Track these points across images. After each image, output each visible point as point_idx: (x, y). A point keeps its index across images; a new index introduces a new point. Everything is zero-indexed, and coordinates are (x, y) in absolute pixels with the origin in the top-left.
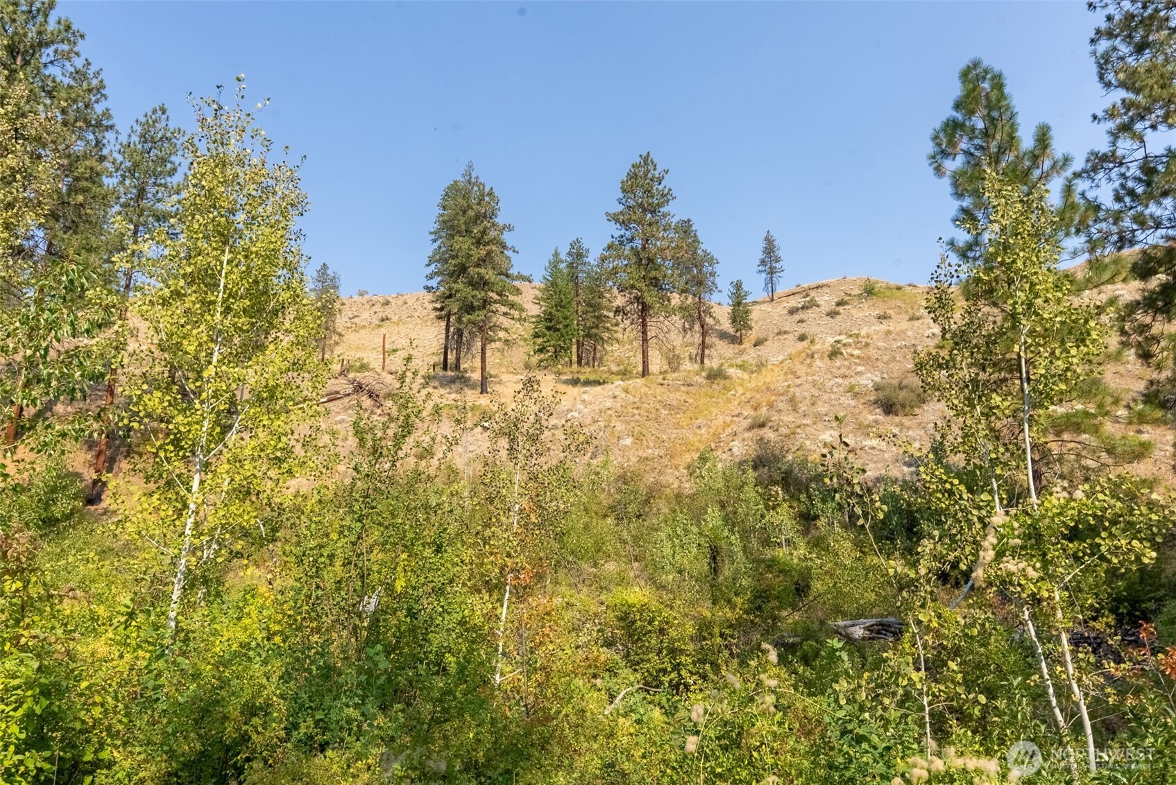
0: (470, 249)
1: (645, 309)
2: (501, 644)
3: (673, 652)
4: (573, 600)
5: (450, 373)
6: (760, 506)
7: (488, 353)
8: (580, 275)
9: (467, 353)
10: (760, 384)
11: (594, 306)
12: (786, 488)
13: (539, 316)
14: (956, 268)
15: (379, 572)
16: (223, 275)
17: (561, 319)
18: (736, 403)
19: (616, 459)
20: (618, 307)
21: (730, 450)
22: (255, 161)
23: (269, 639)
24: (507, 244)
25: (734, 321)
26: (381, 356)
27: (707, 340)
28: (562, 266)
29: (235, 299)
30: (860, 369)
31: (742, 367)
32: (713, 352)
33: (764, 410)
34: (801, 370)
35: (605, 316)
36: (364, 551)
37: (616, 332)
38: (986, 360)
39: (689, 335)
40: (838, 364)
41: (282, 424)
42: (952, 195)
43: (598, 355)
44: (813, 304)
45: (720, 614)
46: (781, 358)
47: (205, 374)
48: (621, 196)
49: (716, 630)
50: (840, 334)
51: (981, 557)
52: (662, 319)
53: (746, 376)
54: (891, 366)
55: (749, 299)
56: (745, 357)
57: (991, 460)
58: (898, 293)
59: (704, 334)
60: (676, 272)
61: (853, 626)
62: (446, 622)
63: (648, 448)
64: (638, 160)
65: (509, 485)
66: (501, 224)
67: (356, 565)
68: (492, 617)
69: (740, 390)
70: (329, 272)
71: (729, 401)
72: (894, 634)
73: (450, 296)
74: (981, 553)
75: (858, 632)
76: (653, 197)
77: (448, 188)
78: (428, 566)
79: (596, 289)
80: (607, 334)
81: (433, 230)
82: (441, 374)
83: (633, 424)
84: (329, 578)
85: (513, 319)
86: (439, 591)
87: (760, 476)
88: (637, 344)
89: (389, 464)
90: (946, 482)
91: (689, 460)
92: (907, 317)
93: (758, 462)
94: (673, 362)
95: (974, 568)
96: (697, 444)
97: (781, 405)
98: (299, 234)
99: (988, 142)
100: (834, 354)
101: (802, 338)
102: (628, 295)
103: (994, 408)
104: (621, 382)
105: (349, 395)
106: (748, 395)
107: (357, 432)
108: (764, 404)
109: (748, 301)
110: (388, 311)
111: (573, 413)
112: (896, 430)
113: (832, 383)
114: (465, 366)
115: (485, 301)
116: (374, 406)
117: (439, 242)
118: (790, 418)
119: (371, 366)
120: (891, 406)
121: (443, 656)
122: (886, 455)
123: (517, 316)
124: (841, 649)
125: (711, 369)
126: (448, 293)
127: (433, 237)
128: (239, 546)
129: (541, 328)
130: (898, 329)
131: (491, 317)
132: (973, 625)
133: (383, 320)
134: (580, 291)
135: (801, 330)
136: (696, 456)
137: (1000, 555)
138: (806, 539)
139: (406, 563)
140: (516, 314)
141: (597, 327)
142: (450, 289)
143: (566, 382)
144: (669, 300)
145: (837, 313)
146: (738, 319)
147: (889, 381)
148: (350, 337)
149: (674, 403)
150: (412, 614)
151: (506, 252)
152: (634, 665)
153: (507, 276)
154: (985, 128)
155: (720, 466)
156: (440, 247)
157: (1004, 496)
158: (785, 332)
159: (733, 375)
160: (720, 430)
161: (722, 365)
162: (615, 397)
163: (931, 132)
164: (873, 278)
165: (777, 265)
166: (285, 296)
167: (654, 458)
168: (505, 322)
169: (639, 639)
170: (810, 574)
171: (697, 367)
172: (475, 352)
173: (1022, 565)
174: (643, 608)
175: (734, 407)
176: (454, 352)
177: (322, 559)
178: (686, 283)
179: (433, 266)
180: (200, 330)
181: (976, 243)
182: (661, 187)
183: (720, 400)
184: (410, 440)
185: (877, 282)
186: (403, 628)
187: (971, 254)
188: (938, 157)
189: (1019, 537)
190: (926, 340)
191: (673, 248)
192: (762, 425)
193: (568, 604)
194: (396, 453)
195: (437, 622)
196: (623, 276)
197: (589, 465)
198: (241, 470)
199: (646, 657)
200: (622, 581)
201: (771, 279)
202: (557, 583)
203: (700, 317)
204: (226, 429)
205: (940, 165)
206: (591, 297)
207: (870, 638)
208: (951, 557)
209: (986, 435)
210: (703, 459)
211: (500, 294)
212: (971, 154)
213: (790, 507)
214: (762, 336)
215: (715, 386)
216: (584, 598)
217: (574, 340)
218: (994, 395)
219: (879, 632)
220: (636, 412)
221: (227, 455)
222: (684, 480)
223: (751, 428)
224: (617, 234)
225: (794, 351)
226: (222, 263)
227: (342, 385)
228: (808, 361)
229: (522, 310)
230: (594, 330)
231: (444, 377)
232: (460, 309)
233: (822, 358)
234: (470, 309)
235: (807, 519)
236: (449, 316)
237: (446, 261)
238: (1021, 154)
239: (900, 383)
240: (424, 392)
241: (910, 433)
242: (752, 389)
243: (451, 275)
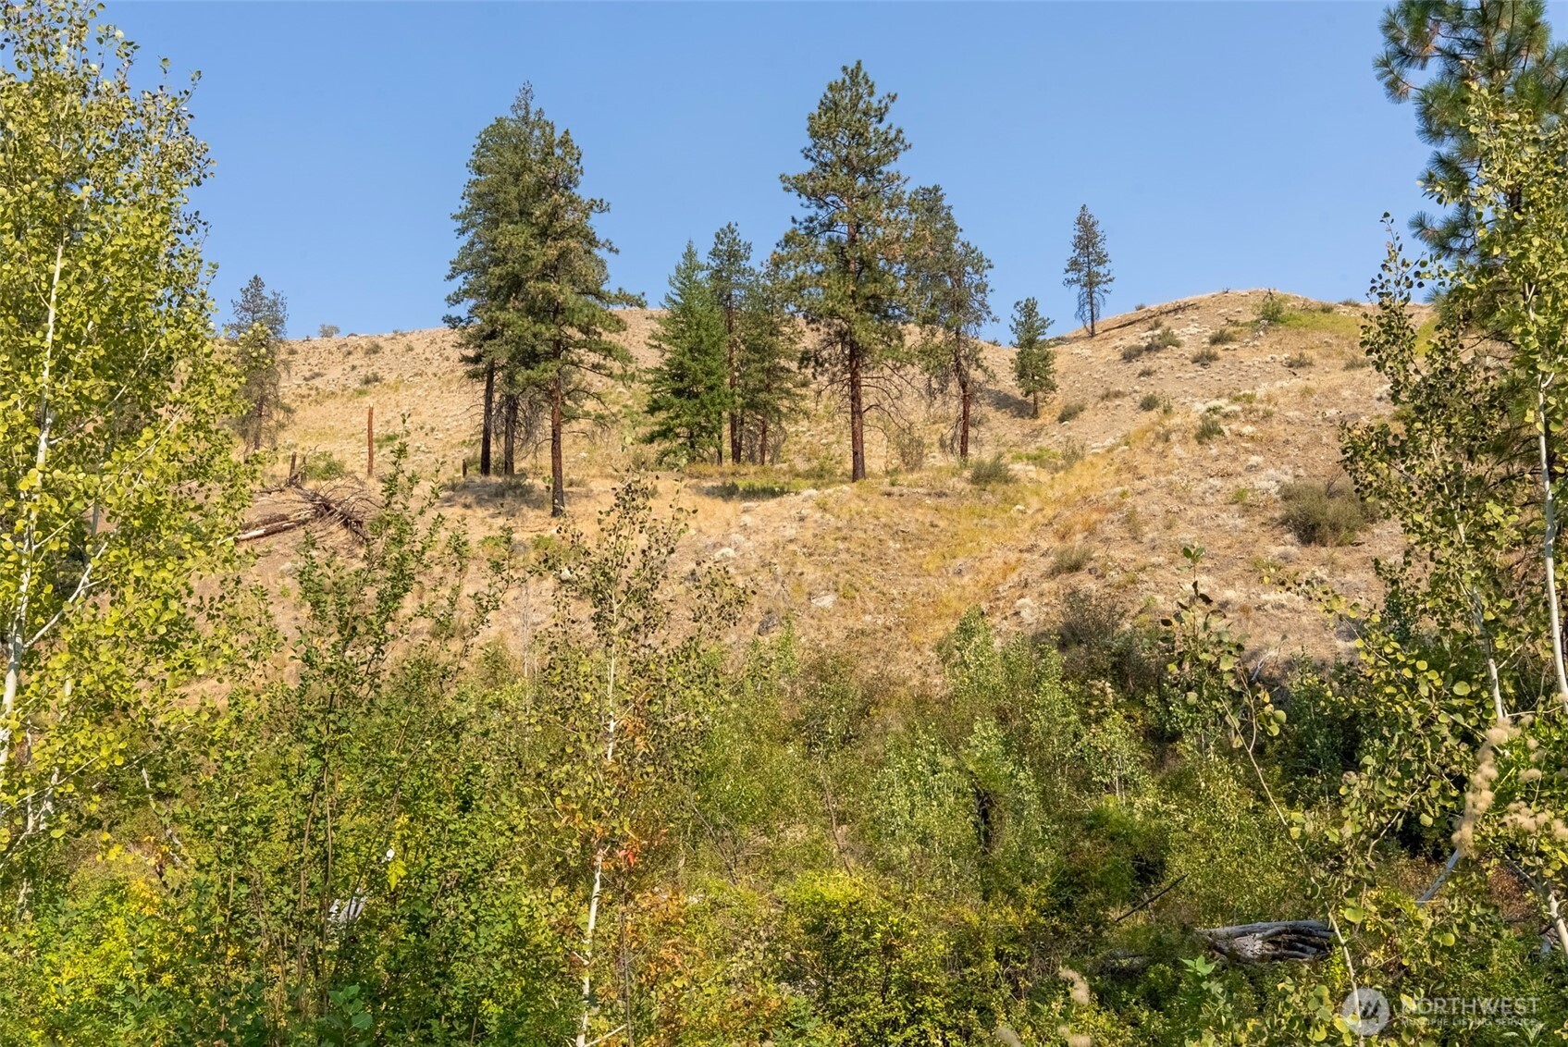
0: (527, 247)
1: (856, 356)
2: (586, 980)
3: (911, 989)
4: (724, 898)
5: (494, 479)
6: (1073, 718)
7: (566, 441)
8: (735, 292)
9: (526, 441)
10: (1071, 491)
11: (761, 350)
12: (1120, 682)
13: (659, 370)
14: (1418, 268)
15: (356, 850)
16: (54, 298)
17: (700, 375)
18: (1027, 526)
19: (805, 633)
20: (806, 352)
21: (1017, 614)
22: (106, 84)
23: (151, 979)
24: (598, 236)
25: (1021, 376)
26: (366, 449)
27: (974, 410)
28: (701, 276)
29: (78, 344)
30: (1254, 459)
31: (1037, 460)
32: (983, 432)
33: (1078, 540)
34: (1146, 463)
35: (782, 369)
36: (327, 811)
37: (803, 398)
38: (1475, 438)
39: (938, 403)
40: (1214, 451)
41: (170, 576)
42: (1420, 133)
43: (771, 441)
44: (1168, 341)
45: (996, 916)
46: (1109, 441)
47: (23, 486)
48: (809, 143)
49: (989, 948)
50: (1218, 397)
51: (1469, 804)
52: (887, 372)
53: (1044, 477)
54: (1312, 454)
55: (1050, 334)
56: (1043, 442)
57: (1486, 624)
58: (1325, 319)
59: (967, 400)
60: (914, 285)
61: (1243, 934)
62: (482, 941)
63: (864, 612)
64: (839, 77)
65: (596, 684)
66: (586, 198)
67: (312, 838)
68: (570, 929)
69: (1035, 503)
70: (266, 292)
71: (1014, 523)
72: (1320, 947)
73: (492, 335)
74: (1469, 796)
75: (1253, 946)
76: (868, 145)
77: (486, 132)
78: (445, 837)
79: (764, 318)
80: (786, 403)
81: (458, 212)
82: (478, 480)
83: (835, 569)
84: (260, 862)
85: (610, 375)
86: (468, 884)
87: (1071, 660)
88: (842, 419)
89: (371, 649)
90: (1404, 665)
91: (941, 634)
92: (1343, 363)
93: (1068, 635)
94: (911, 453)
95: (1455, 824)
96: (955, 604)
97: (1109, 530)
98: (195, 220)
99: (1487, 35)
100: (1207, 433)
101: (1148, 404)
102: (823, 330)
103: (1489, 528)
104: (813, 492)
105: (305, 522)
106: (1049, 512)
107: (308, 590)
108: (1078, 527)
109: (1047, 337)
110: (378, 365)
111: (724, 550)
112: (1322, 573)
113: (1203, 486)
114: (523, 465)
115: (558, 343)
116: (354, 542)
117: (470, 234)
118: (1127, 553)
119: (348, 468)
120: (1313, 528)
121: (479, 1003)
122: (1304, 619)
123: (617, 371)
124: (1209, 978)
125: (980, 465)
126: (488, 329)
127: (459, 224)
128: (93, 807)
129: (664, 392)
130: (1325, 386)
131: (569, 373)
132: (1445, 929)
133: (367, 382)
134: (736, 323)
135: (1145, 389)
136: (953, 626)
137: (1503, 799)
138: (1159, 777)
139: (406, 832)
140: (616, 367)
141: (768, 389)
142: (492, 321)
143: (711, 493)
144: (900, 337)
145: (1213, 358)
146: (1029, 372)
147: (1309, 482)
148: (307, 414)
149: (912, 528)
150: (419, 926)
151: (596, 251)
152: (837, 1016)
153: (599, 296)
154: (1482, 8)
155: (997, 643)
156: (472, 244)
157: (1510, 690)
158: (1117, 395)
159: (1021, 475)
160: (997, 577)
161: (1000, 456)
162: (802, 519)
163: (1379, 17)
164: (1278, 292)
165: (1102, 270)
166: (169, 337)
167: (875, 632)
168: (597, 382)
169: (844, 967)
170: (1166, 841)
171: (953, 460)
172: (539, 437)
173: (1543, 818)
174: (853, 909)
175: (1023, 535)
176: (502, 439)
177: (248, 829)
178: (933, 305)
179: (459, 280)
180: (11, 403)
181: (1464, 223)
182: (882, 127)
183: (997, 521)
184: (409, 604)
185: (1286, 299)
186: (401, 956)
187: (1456, 244)
188: (1394, 63)
189: (1537, 766)
190: (1377, 404)
191: (907, 241)
192: (1075, 567)
193: (714, 902)
194: (382, 628)
195: (465, 940)
196: (816, 294)
197: (755, 645)
198: (94, 667)
199: (858, 1000)
200: (815, 858)
201: (1090, 295)
202: (697, 866)
203: (958, 368)
204: (65, 590)
205: (1397, 79)
206: (755, 332)
207: (1274, 958)
208: (1404, 802)
209: (1477, 578)
210: (966, 631)
211: (585, 330)
212: (1456, 57)
213: (1128, 717)
214: (1073, 402)
215: (987, 496)
216: (742, 890)
217: (725, 414)
218: (1490, 504)
219: (1290, 946)
220: (841, 545)
221: (67, 637)
222: (931, 670)
223: (1054, 573)
224: (802, 215)
225: (1133, 428)
226: (50, 278)
227: (292, 504)
228: (1160, 446)
229: (626, 358)
230: (762, 396)
231: (484, 485)
232: (512, 359)
233: (1184, 441)
234: (530, 358)
235: (1160, 739)
236: (490, 372)
237: (484, 269)
238: (1550, 55)
239: (1330, 485)
240: (432, 514)
241: (1349, 577)
242: (1057, 501)
243: (494, 295)
